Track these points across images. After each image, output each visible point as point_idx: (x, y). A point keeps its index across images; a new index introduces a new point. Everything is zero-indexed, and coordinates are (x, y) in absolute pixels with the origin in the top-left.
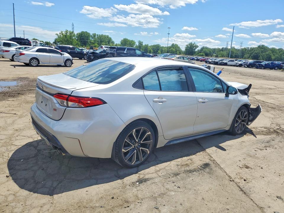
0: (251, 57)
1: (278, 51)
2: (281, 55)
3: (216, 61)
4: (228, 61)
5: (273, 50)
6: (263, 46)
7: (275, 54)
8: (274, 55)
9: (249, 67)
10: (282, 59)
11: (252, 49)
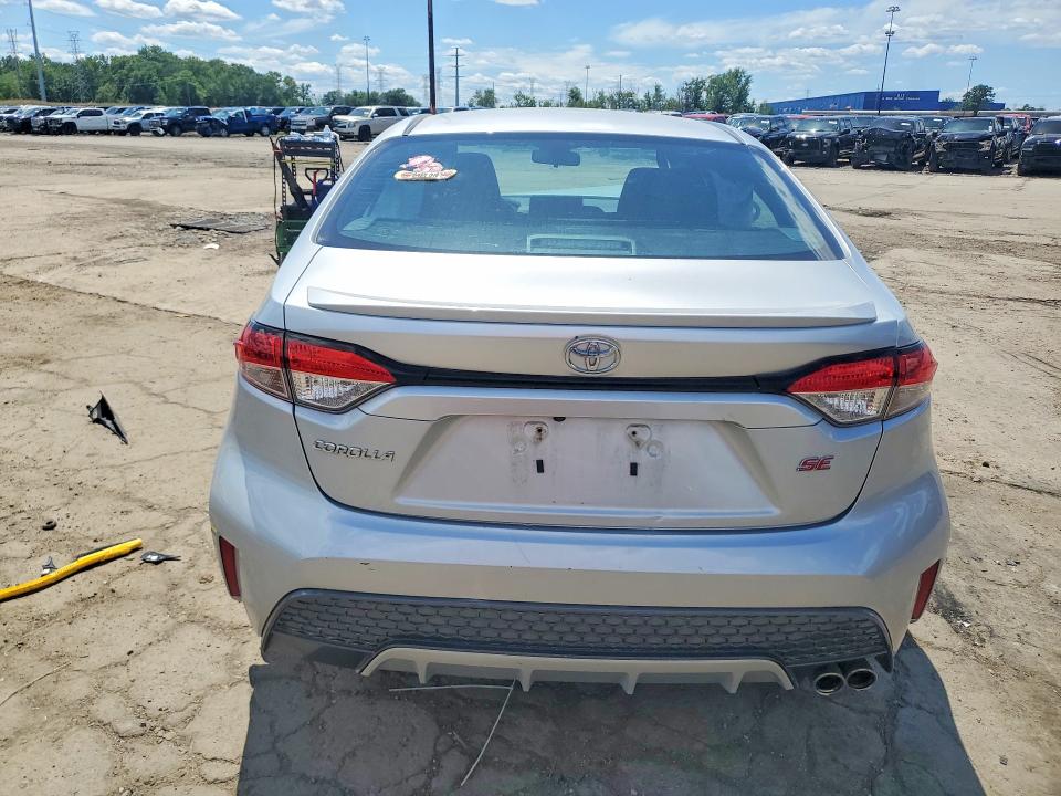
0: (126, 93)
1: (211, 71)
2: (224, 83)
3: (15, 115)
4: (74, 115)
5: (195, 67)
6: (155, 49)
7: (204, 79)
8: (201, 83)
9: (173, 135)
10: (230, 98)
11: (121, 63)
